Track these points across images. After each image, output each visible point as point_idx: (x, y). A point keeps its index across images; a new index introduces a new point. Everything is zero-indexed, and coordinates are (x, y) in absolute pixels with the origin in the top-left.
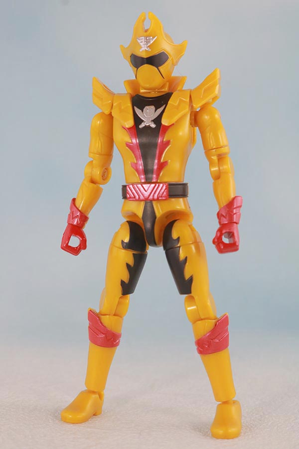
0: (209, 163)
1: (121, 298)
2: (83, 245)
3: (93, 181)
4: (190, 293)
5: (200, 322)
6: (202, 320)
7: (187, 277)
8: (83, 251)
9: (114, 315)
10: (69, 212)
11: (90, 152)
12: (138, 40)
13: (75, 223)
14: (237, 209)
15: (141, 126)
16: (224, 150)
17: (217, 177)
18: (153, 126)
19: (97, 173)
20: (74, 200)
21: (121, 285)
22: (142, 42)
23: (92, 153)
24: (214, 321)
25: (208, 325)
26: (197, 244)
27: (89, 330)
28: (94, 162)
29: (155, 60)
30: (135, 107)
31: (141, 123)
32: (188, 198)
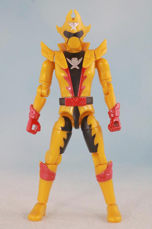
0: (102, 87)
1: (59, 155)
2: (39, 129)
3: (42, 96)
4: (97, 152)
5: (100, 166)
6: (101, 165)
7: (95, 144)
8: (38, 132)
9: (55, 164)
10: (29, 111)
11: (40, 80)
12: (69, 24)
13: (33, 118)
14: (118, 110)
15: (71, 68)
16: (110, 80)
17: (107, 94)
18: (78, 68)
19: (44, 92)
20: (32, 106)
21: (60, 149)
22: (72, 25)
23: (41, 81)
24: (106, 165)
25: (104, 167)
26: (99, 127)
27: (40, 172)
28: (43, 86)
29: (78, 35)
30: (67, 58)
31: (71, 67)
32: (93, 104)
